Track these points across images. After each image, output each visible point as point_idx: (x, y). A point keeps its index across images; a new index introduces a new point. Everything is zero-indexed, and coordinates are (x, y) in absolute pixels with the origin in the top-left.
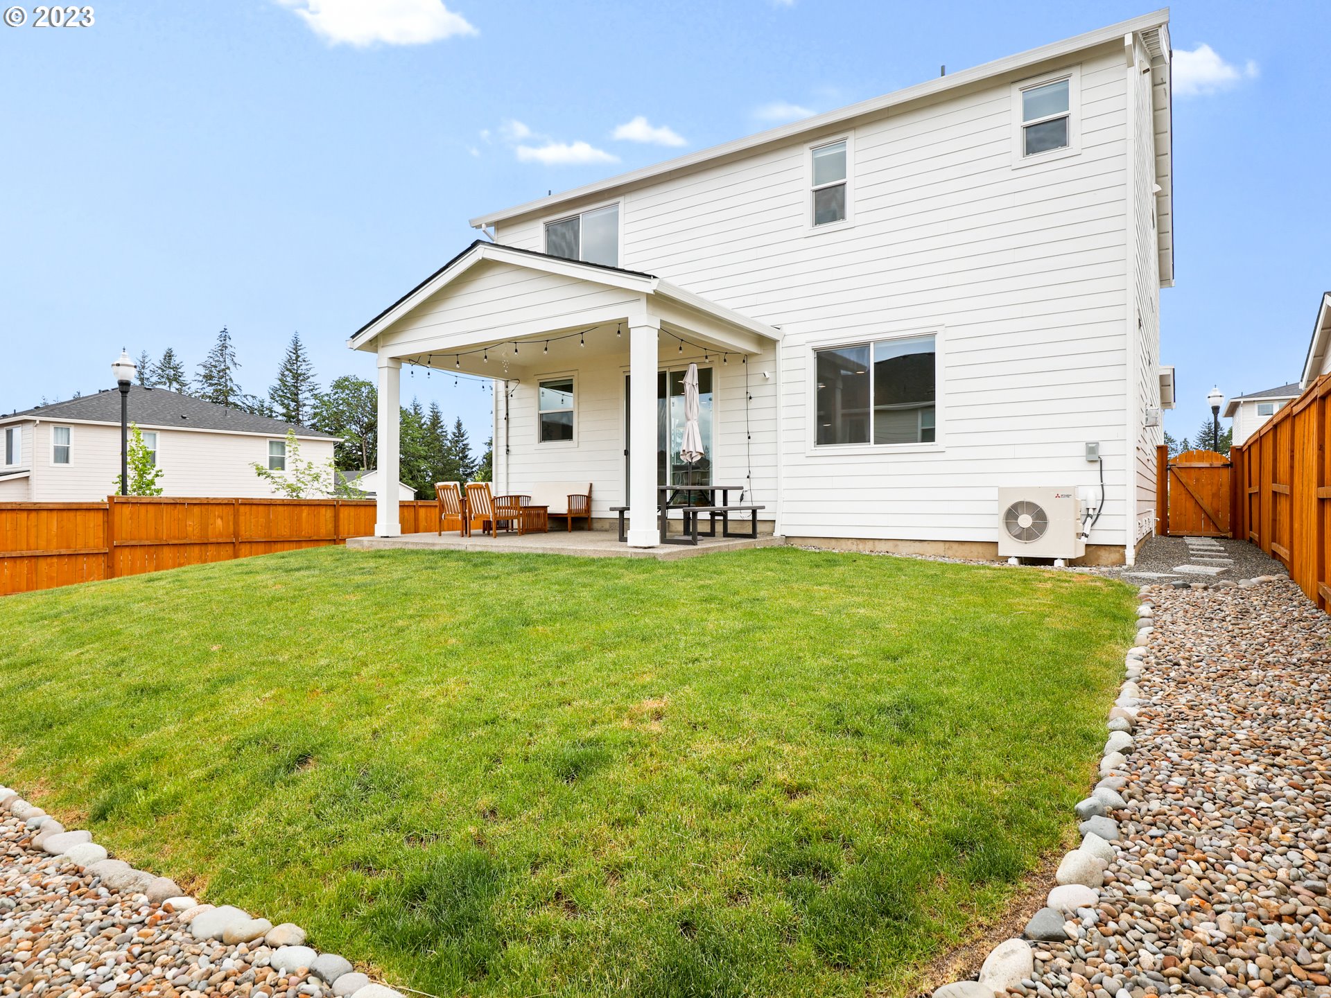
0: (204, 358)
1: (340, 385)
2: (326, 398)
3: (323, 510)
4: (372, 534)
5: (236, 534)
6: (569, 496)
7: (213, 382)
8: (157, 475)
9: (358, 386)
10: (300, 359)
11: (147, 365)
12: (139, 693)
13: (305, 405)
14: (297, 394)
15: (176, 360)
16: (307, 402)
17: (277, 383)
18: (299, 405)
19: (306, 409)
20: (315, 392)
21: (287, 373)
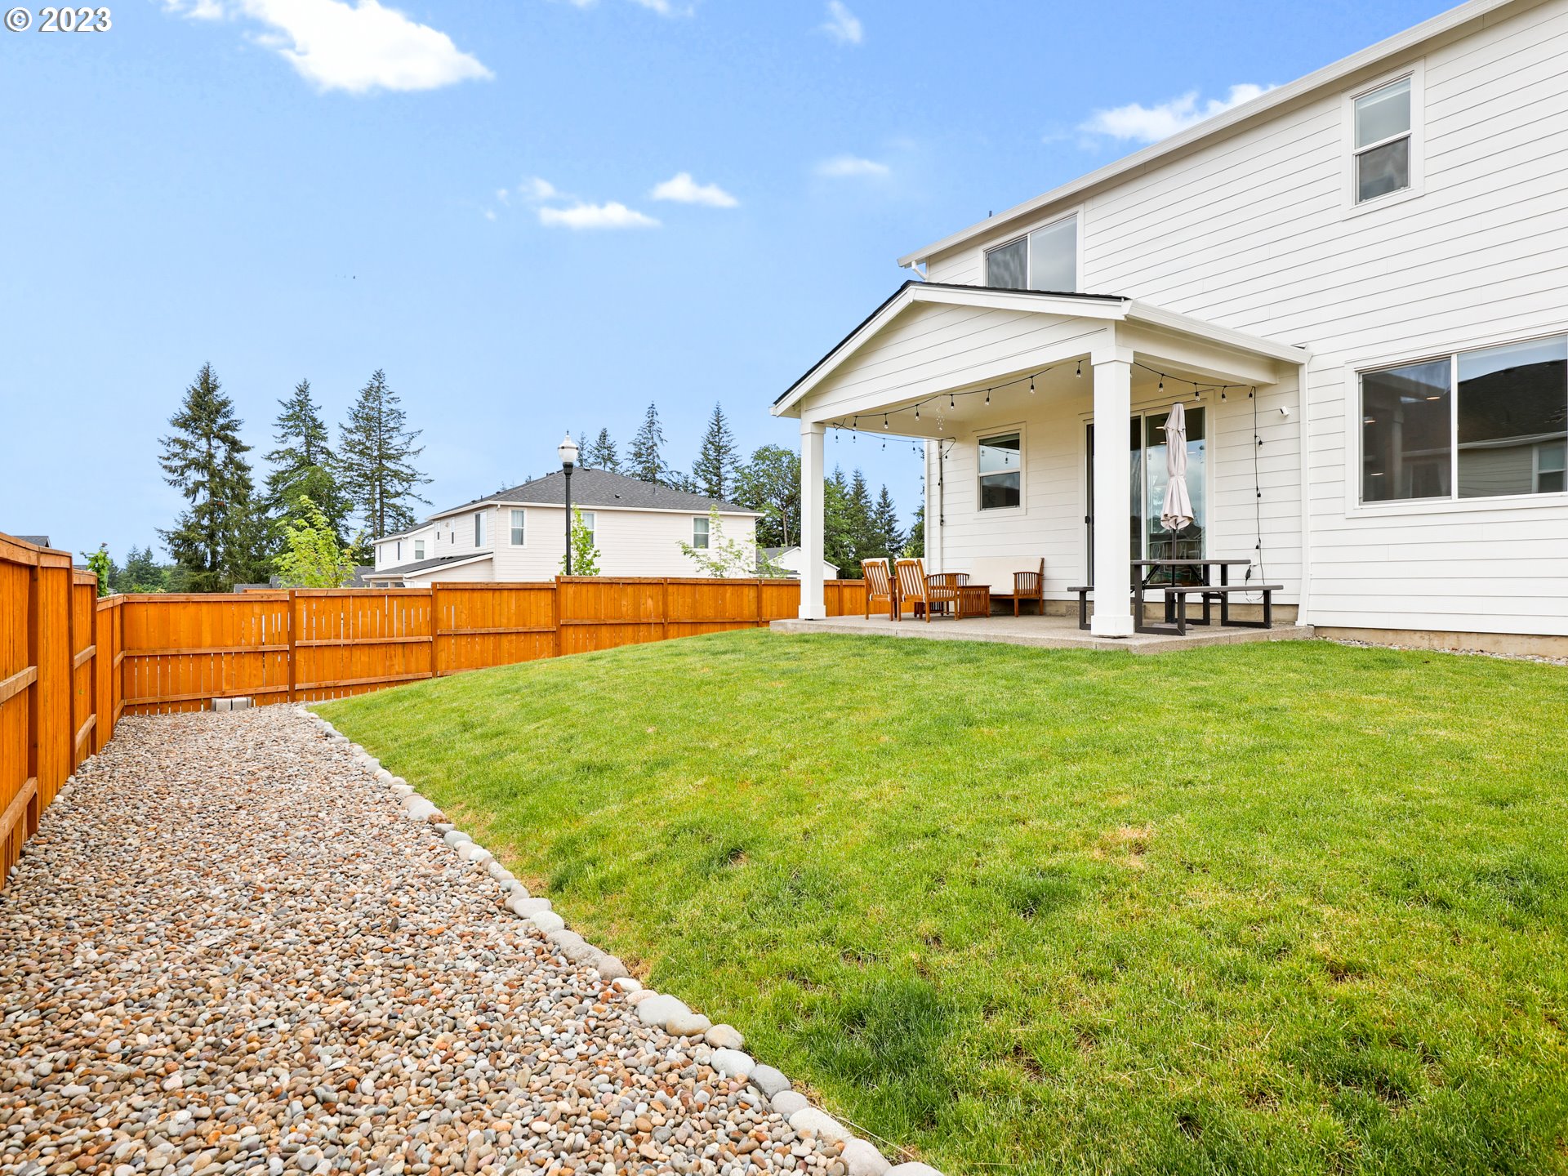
0: (633, 436)
1: (760, 456)
2: (747, 471)
3: (746, 590)
4: (796, 616)
5: (665, 615)
6: (1015, 574)
7: (642, 460)
8: (595, 555)
9: (778, 456)
10: (721, 431)
11: (585, 446)
12: (586, 769)
13: (726, 479)
14: (719, 468)
15: (610, 440)
16: (728, 476)
17: (699, 457)
18: (721, 479)
19: (728, 483)
20: (737, 465)
21: (709, 446)
